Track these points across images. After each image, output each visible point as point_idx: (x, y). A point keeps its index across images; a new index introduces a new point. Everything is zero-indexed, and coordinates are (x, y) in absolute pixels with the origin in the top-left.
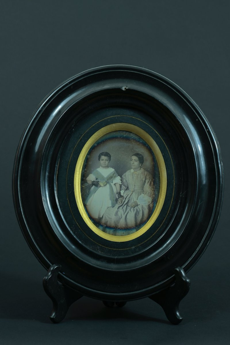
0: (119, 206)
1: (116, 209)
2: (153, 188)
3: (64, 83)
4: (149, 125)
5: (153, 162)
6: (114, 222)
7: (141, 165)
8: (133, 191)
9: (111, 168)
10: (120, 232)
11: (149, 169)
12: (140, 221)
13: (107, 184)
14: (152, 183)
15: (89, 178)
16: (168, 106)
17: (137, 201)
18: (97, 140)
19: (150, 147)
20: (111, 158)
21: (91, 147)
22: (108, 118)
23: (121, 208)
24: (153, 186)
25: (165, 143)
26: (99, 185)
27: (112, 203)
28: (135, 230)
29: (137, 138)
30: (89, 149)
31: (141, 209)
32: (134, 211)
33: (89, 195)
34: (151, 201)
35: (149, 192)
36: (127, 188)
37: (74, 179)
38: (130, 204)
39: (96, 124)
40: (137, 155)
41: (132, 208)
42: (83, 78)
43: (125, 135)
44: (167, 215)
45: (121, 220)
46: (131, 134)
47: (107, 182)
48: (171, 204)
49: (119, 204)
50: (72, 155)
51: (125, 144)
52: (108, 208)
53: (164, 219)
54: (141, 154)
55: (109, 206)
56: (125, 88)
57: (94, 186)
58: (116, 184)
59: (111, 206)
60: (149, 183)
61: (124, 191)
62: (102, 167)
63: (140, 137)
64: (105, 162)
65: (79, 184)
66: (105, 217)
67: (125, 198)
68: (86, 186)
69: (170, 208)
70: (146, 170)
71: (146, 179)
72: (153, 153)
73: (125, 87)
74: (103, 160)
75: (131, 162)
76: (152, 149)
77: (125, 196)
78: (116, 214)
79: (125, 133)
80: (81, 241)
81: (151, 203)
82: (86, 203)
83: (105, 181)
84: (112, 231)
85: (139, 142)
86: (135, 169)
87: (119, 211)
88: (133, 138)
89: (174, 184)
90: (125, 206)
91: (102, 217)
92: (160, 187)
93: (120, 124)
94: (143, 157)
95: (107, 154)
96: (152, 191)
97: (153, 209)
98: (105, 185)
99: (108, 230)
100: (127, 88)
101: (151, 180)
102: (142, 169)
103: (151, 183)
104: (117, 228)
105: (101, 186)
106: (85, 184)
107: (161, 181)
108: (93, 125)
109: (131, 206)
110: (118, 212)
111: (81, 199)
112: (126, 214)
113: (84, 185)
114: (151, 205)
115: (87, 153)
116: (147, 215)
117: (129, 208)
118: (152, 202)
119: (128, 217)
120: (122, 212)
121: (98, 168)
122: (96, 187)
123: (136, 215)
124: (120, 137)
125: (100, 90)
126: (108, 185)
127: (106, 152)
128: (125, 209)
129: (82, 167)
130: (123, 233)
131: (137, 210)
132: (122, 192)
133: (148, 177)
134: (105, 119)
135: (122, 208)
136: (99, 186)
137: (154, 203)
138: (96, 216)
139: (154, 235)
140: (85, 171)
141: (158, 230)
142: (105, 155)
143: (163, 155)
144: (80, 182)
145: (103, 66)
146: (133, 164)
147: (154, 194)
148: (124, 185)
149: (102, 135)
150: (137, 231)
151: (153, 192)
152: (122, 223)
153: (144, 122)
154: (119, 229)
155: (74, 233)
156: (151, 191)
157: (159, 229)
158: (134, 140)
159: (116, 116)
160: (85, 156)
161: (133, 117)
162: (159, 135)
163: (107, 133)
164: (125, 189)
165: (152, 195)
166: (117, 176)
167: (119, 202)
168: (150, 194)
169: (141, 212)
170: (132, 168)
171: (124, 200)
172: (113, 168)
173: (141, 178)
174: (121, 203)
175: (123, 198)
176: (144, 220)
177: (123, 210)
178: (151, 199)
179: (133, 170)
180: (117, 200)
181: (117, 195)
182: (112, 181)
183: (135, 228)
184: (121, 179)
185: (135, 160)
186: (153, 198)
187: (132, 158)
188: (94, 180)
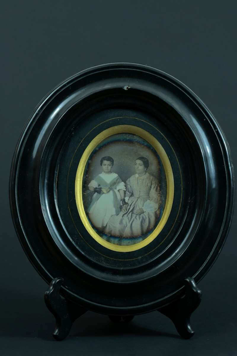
0: (124, 213)
1: (121, 217)
2: (160, 193)
3: (62, 84)
4: (153, 126)
5: (159, 166)
6: (119, 231)
7: (146, 169)
8: (138, 198)
10: (126, 242)
11: (154, 174)
12: (146, 229)
13: (110, 191)
14: (159, 188)
15: (91, 185)
16: (173, 106)
17: (143, 208)
18: (98, 144)
19: (155, 150)
20: (114, 162)
21: (92, 152)
22: (109, 120)
25: (171, 145)
27: (116, 211)
28: (141, 239)
29: (141, 140)
30: (90, 154)
31: (147, 217)
32: (140, 218)
33: (92, 203)
35: (156, 198)
36: (132, 195)
37: (75, 186)
38: (135, 211)
39: (97, 126)
40: (141, 158)
41: (138, 216)
42: (82, 78)
43: (128, 137)
44: (175, 221)
45: (126, 229)
46: (135, 136)
47: (111, 189)
48: (179, 211)
49: (124, 211)
50: (72, 160)
51: (129, 147)
52: (112, 216)
53: (172, 227)
55: (113, 214)
56: (127, 88)
57: (96, 193)
58: (120, 191)
59: (115, 214)
60: (155, 188)
61: (129, 197)
62: (104, 172)
63: (144, 139)
65: (80, 192)
66: (109, 226)
67: (130, 205)
68: (87, 193)
69: (178, 215)
70: (151, 174)
71: (152, 184)
72: (159, 156)
73: (128, 86)
74: (105, 165)
75: (135, 166)
77: (130, 203)
78: (121, 222)
79: (128, 135)
80: (84, 252)
81: (158, 210)
82: (88, 212)
83: (108, 188)
84: (116, 240)
85: (143, 144)
86: (140, 173)
87: (124, 219)
88: (136, 140)
89: (182, 188)
91: (106, 226)
92: (166, 192)
93: (122, 126)
94: (148, 161)
95: (109, 159)
96: (159, 196)
97: (160, 216)
98: (107, 191)
99: (112, 239)
100: (129, 87)
101: (157, 185)
102: (147, 173)
103: (157, 188)
104: (122, 237)
105: (104, 193)
106: (87, 191)
107: (168, 186)
108: (94, 128)
109: (136, 214)
110: (123, 220)
111: (83, 207)
112: (131, 222)
113: (85, 192)
114: (158, 212)
115: (88, 158)
117: (134, 216)
118: (158, 209)
120: (127, 220)
121: (100, 174)
122: (98, 194)
123: (142, 222)
124: (123, 140)
125: (101, 90)
126: (111, 192)
127: (108, 157)
128: (130, 217)
129: (83, 173)
130: (129, 243)
131: (143, 217)
132: (127, 199)
133: (154, 182)
134: (106, 121)
136: (101, 193)
137: (161, 210)
138: (99, 225)
139: (161, 243)
140: (86, 177)
141: (166, 238)
142: (107, 160)
143: (169, 158)
144: (81, 190)
145: (103, 64)
146: (137, 168)
147: (161, 200)
148: (128, 192)
149: (104, 139)
150: (143, 240)
151: (160, 197)
152: (127, 232)
153: (148, 123)
154: (124, 238)
155: (77, 244)
157: (167, 237)
158: (138, 142)
159: (118, 118)
160: (86, 161)
161: (136, 119)
162: (165, 137)
163: (109, 136)
164: (130, 195)
165: (159, 201)
166: (121, 182)
167: (124, 210)
168: (156, 200)
169: (147, 220)
170: (137, 173)
171: (129, 207)
172: (116, 173)
173: (147, 184)
174: (125, 210)
175: (127, 205)
176: (151, 228)
177: (128, 218)
178: (158, 206)
179: (138, 175)
180: (121, 208)
181: (121, 202)
182: (116, 187)
183: (142, 237)
184: (125, 185)
185: (139, 164)
186: (159, 204)
187: (136, 162)
188: (96, 187)
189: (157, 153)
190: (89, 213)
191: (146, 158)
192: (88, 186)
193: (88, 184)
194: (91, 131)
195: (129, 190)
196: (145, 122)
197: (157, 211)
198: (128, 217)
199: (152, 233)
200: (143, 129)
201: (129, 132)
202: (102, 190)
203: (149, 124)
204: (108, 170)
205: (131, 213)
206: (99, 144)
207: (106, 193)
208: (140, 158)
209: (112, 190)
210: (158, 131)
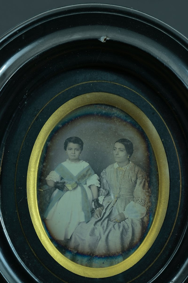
0: (97, 220)
1: (92, 226)
2: (149, 192)
3: (11, 31)
4: (140, 95)
5: (147, 152)
6: (89, 246)
7: (130, 157)
8: (118, 198)
9: (84, 162)
11: (141, 163)
12: (128, 243)
13: (77, 187)
14: (147, 184)
15: (50, 178)
16: (171, 67)
17: (124, 212)
18: (61, 118)
19: (142, 129)
20: (84, 146)
21: (52, 129)
22: (78, 85)
23: (99, 223)
24: (148, 189)
25: (165, 123)
26: (65, 187)
27: (85, 216)
28: (121, 258)
29: (122, 115)
30: (50, 132)
31: (130, 226)
32: (119, 228)
33: (50, 204)
34: (146, 212)
35: (143, 198)
36: (109, 193)
37: (27, 179)
38: (113, 217)
39: (60, 93)
40: (123, 141)
41: (117, 224)
42: (40, 23)
43: (105, 111)
44: (171, 234)
45: (100, 243)
46: (113, 109)
47: (78, 184)
48: (176, 218)
49: (97, 217)
50: (23, 141)
51: (105, 124)
52: (79, 224)
53: (166, 242)
54: (128, 140)
55: (81, 221)
56: (105, 39)
57: (57, 190)
58: (91, 187)
59: (84, 220)
60: (142, 184)
61: (104, 196)
62: (69, 159)
63: (127, 114)
64: (75, 152)
65: (34, 187)
66: (75, 239)
67: (105, 208)
68: (45, 190)
69: (175, 224)
70: (136, 164)
71: (137, 178)
72: (148, 139)
73: (106, 37)
74: (71, 149)
75: (114, 152)
76: (146, 132)
77: (105, 205)
78: (92, 233)
79: (105, 108)
80: (37, 277)
81: (146, 216)
82: (45, 217)
83: (74, 182)
84: (85, 260)
85: (125, 121)
86: (120, 162)
87: (96, 228)
88: (116, 115)
89: (181, 186)
90: (106, 221)
91: (71, 238)
92: (158, 190)
93: (97, 93)
94: (132, 144)
95: (77, 141)
96: (147, 196)
97: (148, 224)
98: (73, 188)
99: (79, 258)
100: (108, 39)
101: (144, 179)
102: (130, 162)
103: (144, 185)
104: (93, 255)
105: (69, 190)
106: (45, 186)
107: (160, 181)
108: (56, 96)
109: (114, 221)
110: (95, 230)
111: (38, 210)
112: (107, 233)
113: (42, 188)
114: (146, 219)
115: (46, 138)
116: (140, 235)
117: (111, 224)
118: (146, 214)
119: (110, 238)
120: (101, 229)
121: (63, 161)
122: (60, 191)
123: (122, 234)
124: (97, 114)
125: (67, 42)
126: (79, 188)
127: (76, 137)
128: (105, 226)
129: (39, 160)
130: (103, 263)
131: (124, 227)
132: (101, 199)
133: (140, 175)
134: (74, 86)
135: (102, 224)
136: (65, 189)
137: (149, 216)
138: (61, 237)
139: (150, 266)
140: (44, 166)
141: (157, 258)
142: (74, 142)
143: (162, 142)
144: (36, 184)
145: (71, 5)
146: (117, 155)
147: (150, 202)
148: (104, 188)
149: (70, 111)
150: (124, 259)
151: (148, 198)
152: (101, 248)
153: (133, 91)
154: (96, 256)
155: (27, 265)
156: (145, 197)
157: (158, 256)
158: (118, 117)
159: (91, 82)
160: (44, 143)
161: (117, 84)
162: (157, 111)
163: (77, 107)
164: (106, 193)
165: (147, 203)
166: (94, 174)
167: (97, 215)
168: (143, 202)
169: (130, 230)
170: (116, 162)
171: (104, 211)
172: (86, 162)
173: (130, 177)
174: (99, 216)
175: (102, 208)
176: (135, 241)
177: (103, 227)
178: (146, 210)
179: (117, 165)
180: (92, 212)
181: (93, 203)
182: (86, 182)
183: (122, 255)
184: (99, 179)
185: (119, 148)
186: (148, 208)
187: (115, 146)
188: (57, 180)
189: (145, 133)
190: (47, 219)
191: (129, 141)
192: (46, 179)
193: (46, 177)
194: (52, 99)
195: (105, 186)
196: (129, 88)
197: (144, 217)
198: (103, 225)
199: (137, 249)
200: (126, 99)
201: (105, 103)
202: (66, 186)
203: (135, 92)
204: (75, 156)
205: (107, 220)
206: (63, 119)
207: (71, 190)
208: (121, 140)
209: (80, 186)
210: (148, 102)
